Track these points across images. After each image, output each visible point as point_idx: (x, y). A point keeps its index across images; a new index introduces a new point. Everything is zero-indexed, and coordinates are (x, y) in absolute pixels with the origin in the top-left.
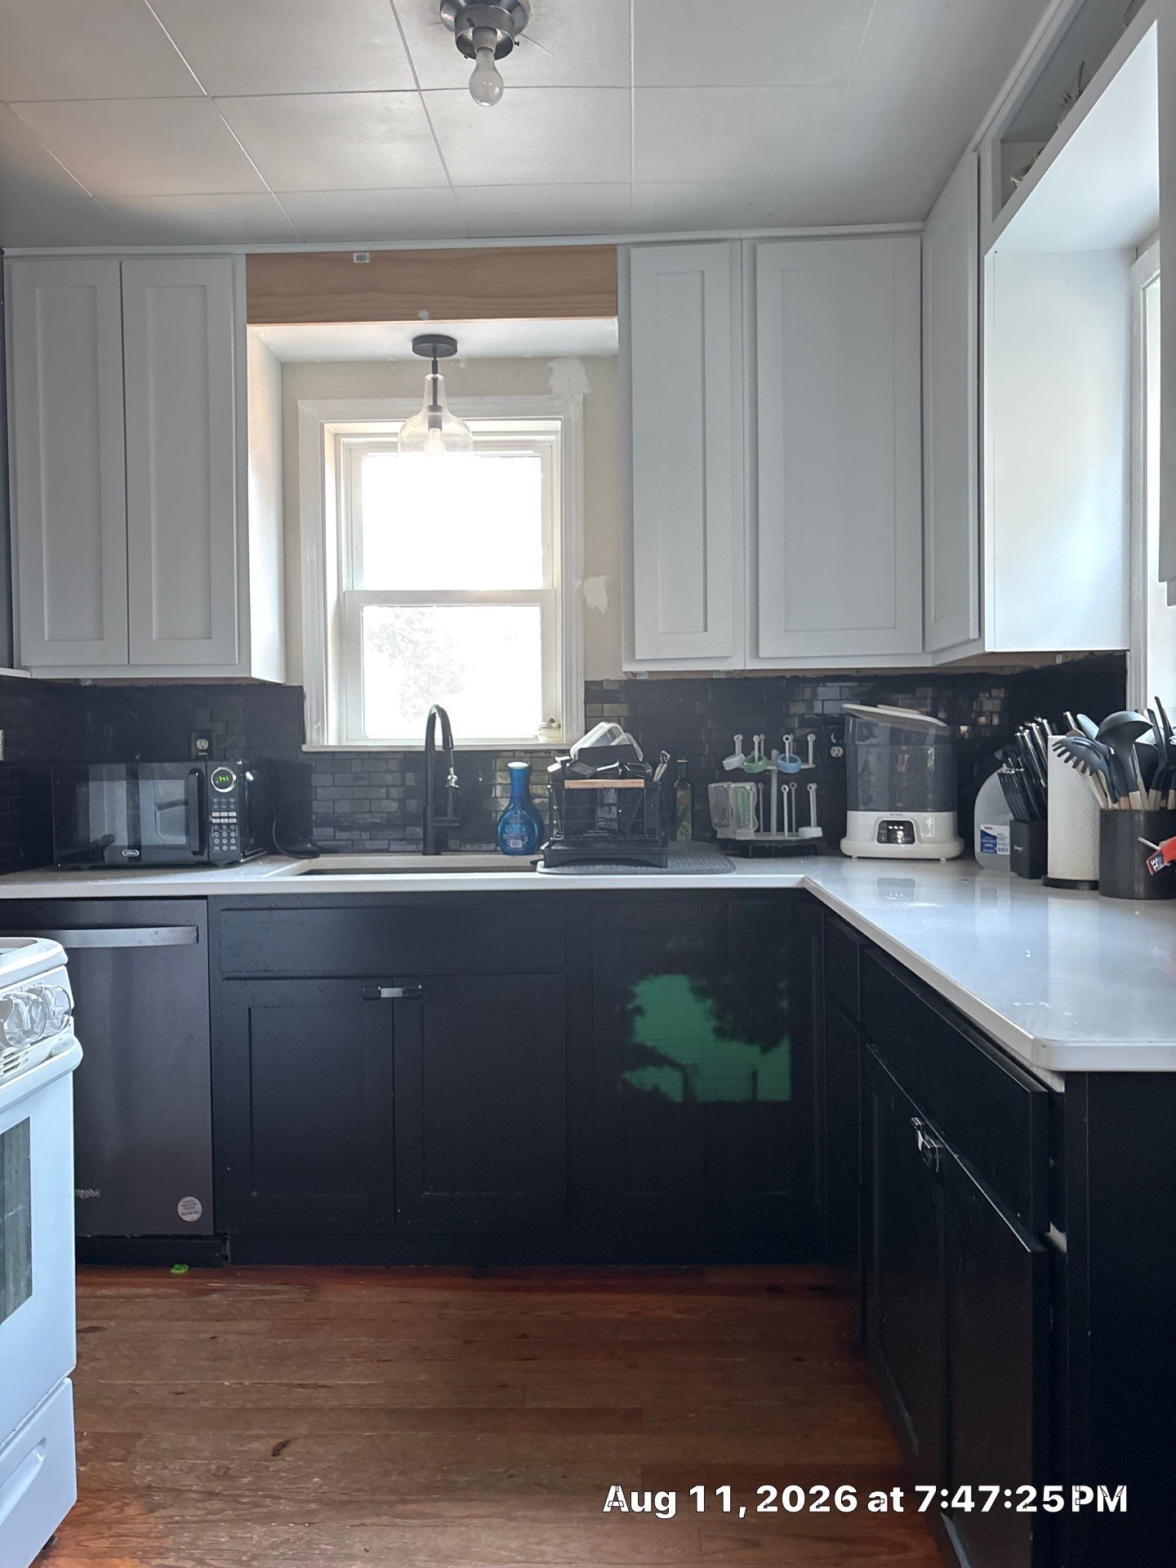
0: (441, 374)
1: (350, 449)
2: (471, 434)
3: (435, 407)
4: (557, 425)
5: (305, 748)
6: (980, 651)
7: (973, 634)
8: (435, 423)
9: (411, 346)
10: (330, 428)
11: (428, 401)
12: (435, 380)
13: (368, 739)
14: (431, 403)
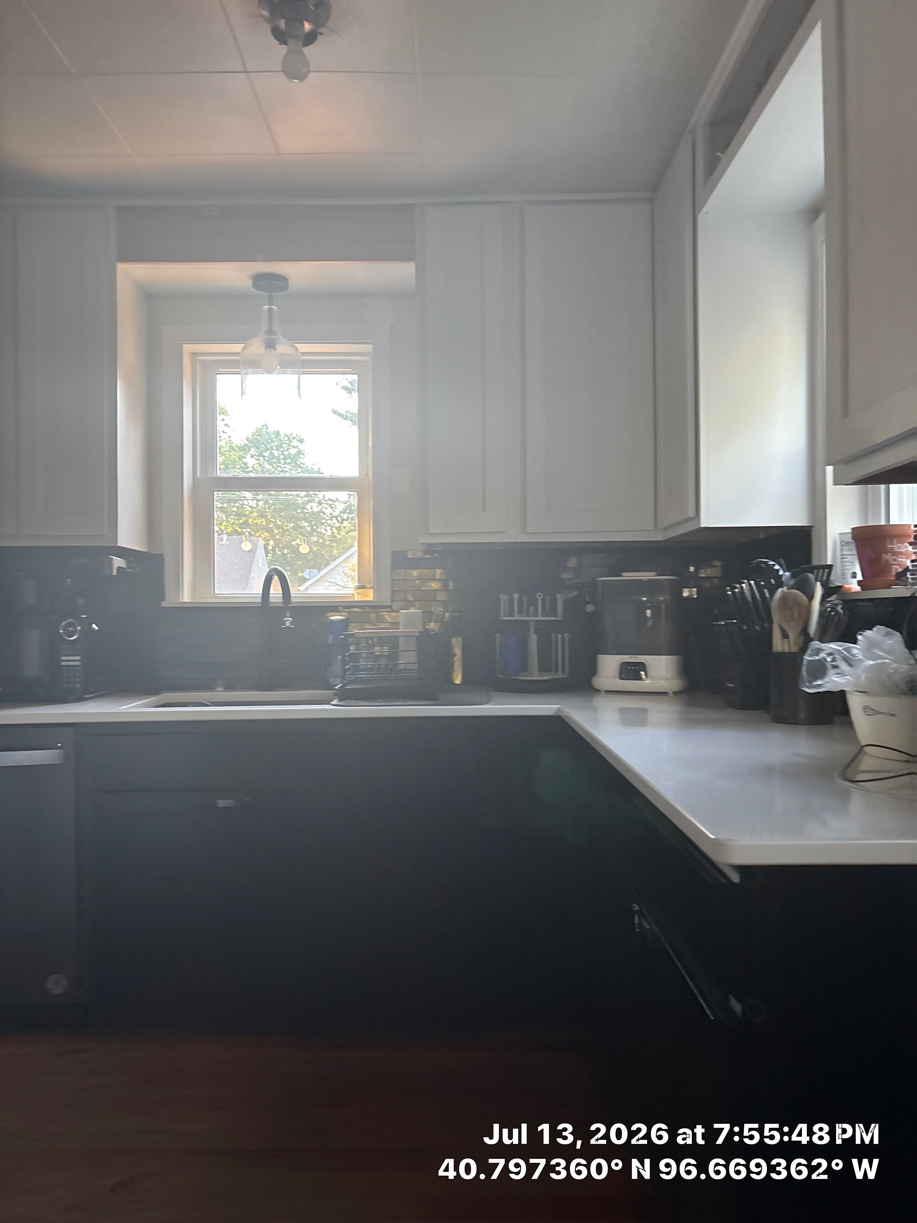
0: (274, 306)
1: (205, 364)
2: (300, 355)
3: (270, 332)
4: (369, 348)
5: (164, 604)
6: (696, 527)
7: (692, 514)
8: (270, 345)
9: (250, 282)
10: (188, 348)
11: (264, 327)
12: (270, 310)
13: (215, 596)
14: (267, 328)
